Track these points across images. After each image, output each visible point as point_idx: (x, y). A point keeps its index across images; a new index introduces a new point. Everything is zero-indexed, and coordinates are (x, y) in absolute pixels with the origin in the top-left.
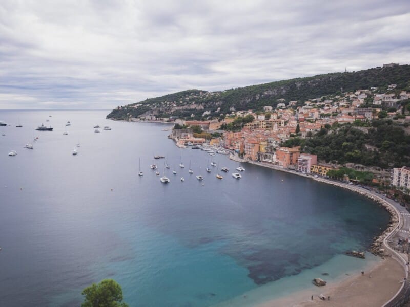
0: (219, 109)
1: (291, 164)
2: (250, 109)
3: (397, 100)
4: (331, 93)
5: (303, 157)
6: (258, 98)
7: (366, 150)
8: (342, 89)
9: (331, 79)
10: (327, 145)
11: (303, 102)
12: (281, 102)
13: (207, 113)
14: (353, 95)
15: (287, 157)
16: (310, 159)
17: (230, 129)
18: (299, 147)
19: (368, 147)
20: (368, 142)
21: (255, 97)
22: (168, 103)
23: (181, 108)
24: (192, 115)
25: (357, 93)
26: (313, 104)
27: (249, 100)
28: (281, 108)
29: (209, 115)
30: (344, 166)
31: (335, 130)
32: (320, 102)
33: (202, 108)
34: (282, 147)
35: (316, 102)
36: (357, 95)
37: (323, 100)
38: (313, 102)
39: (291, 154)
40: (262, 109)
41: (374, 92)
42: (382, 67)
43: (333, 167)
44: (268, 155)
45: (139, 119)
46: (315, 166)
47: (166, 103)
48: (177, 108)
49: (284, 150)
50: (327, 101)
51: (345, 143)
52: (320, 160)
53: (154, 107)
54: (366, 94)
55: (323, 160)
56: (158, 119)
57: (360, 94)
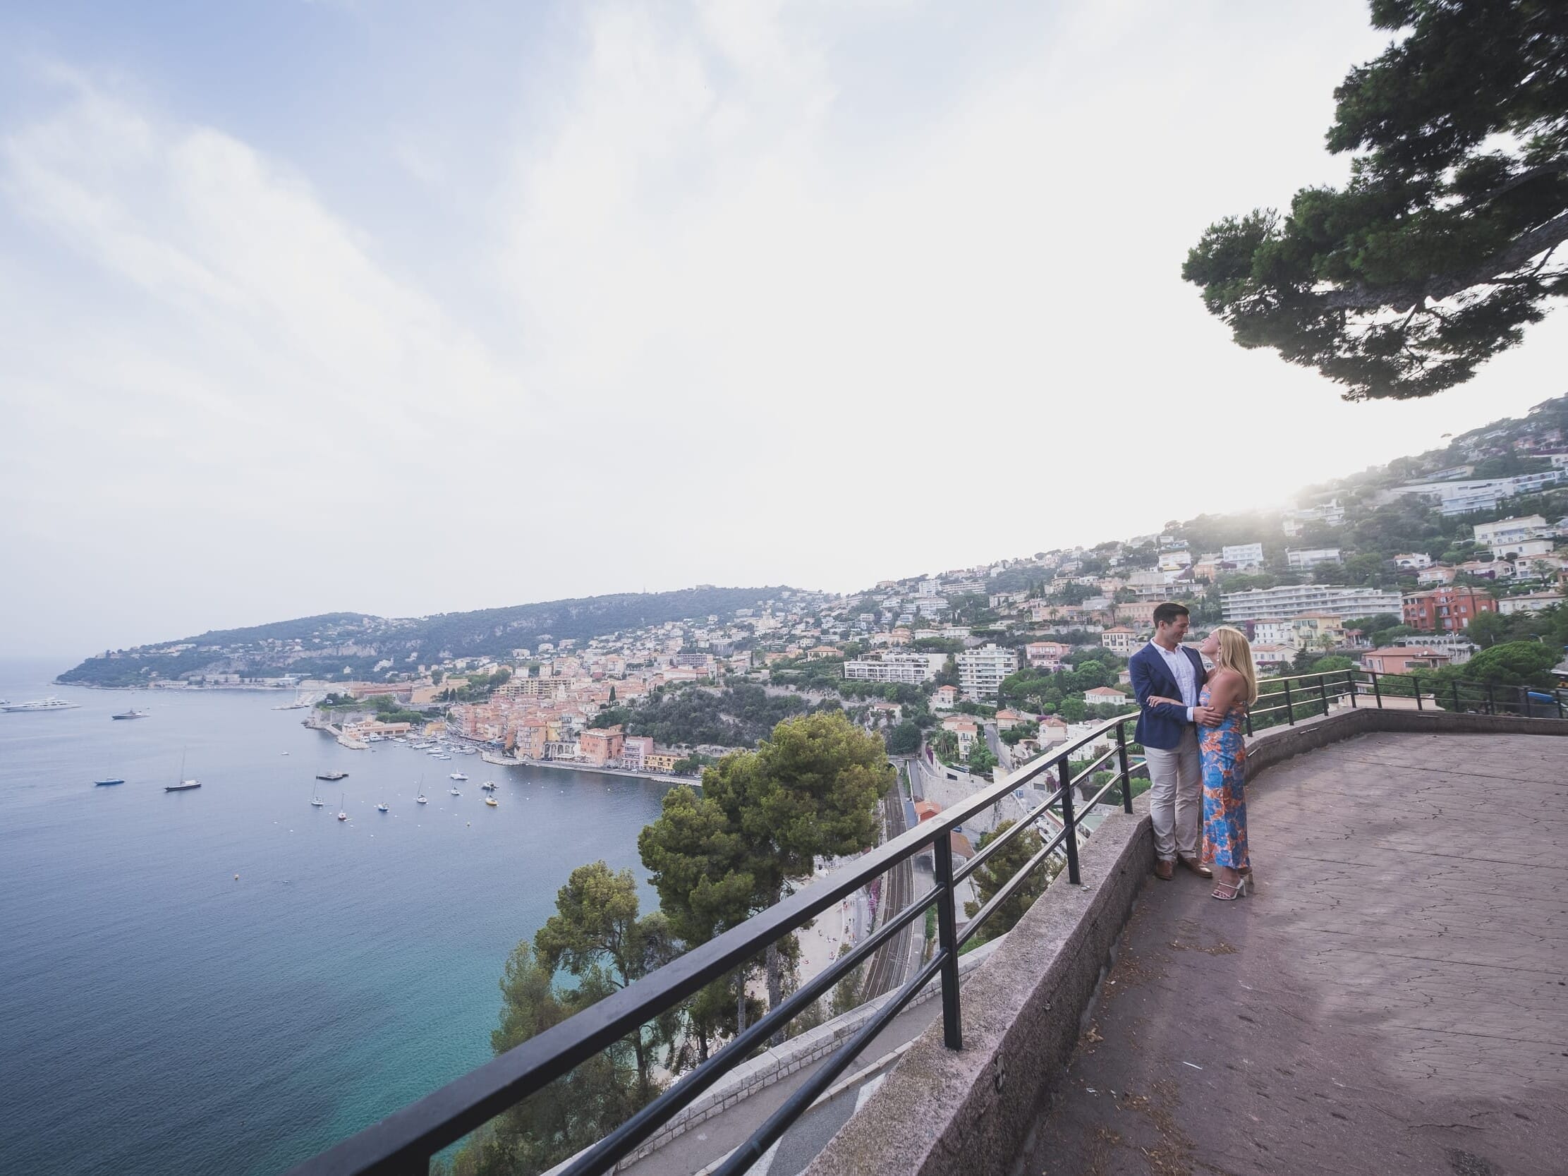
0: (415, 654)
1: (610, 757)
2: (485, 654)
3: (727, 641)
4: (628, 626)
5: (631, 742)
6: (499, 634)
7: (723, 723)
8: (643, 619)
9: (625, 604)
10: (665, 719)
11: (586, 643)
12: (544, 642)
13: (385, 663)
14: (663, 631)
15: (603, 745)
16: (641, 745)
17: (463, 699)
18: (620, 726)
19: (724, 717)
20: (723, 710)
21: (495, 632)
22: (278, 643)
23: (314, 654)
24: (347, 670)
25: (668, 626)
26: (602, 644)
27: (481, 637)
28: (546, 652)
29: (391, 669)
30: (694, 752)
31: (673, 695)
32: (614, 641)
33: (373, 653)
34: (589, 728)
35: (607, 641)
36: (669, 631)
37: (619, 639)
38: (602, 641)
39: (609, 740)
40: (508, 654)
41: (689, 627)
42: (695, 589)
43: (679, 755)
44: (564, 745)
45: (186, 682)
46: (651, 756)
47: (273, 643)
48: (303, 655)
49: (596, 734)
50: (624, 640)
51: (693, 715)
52: (657, 746)
53: (235, 651)
54: (681, 629)
55: (661, 744)
56: (247, 680)
57: (672, 629)
